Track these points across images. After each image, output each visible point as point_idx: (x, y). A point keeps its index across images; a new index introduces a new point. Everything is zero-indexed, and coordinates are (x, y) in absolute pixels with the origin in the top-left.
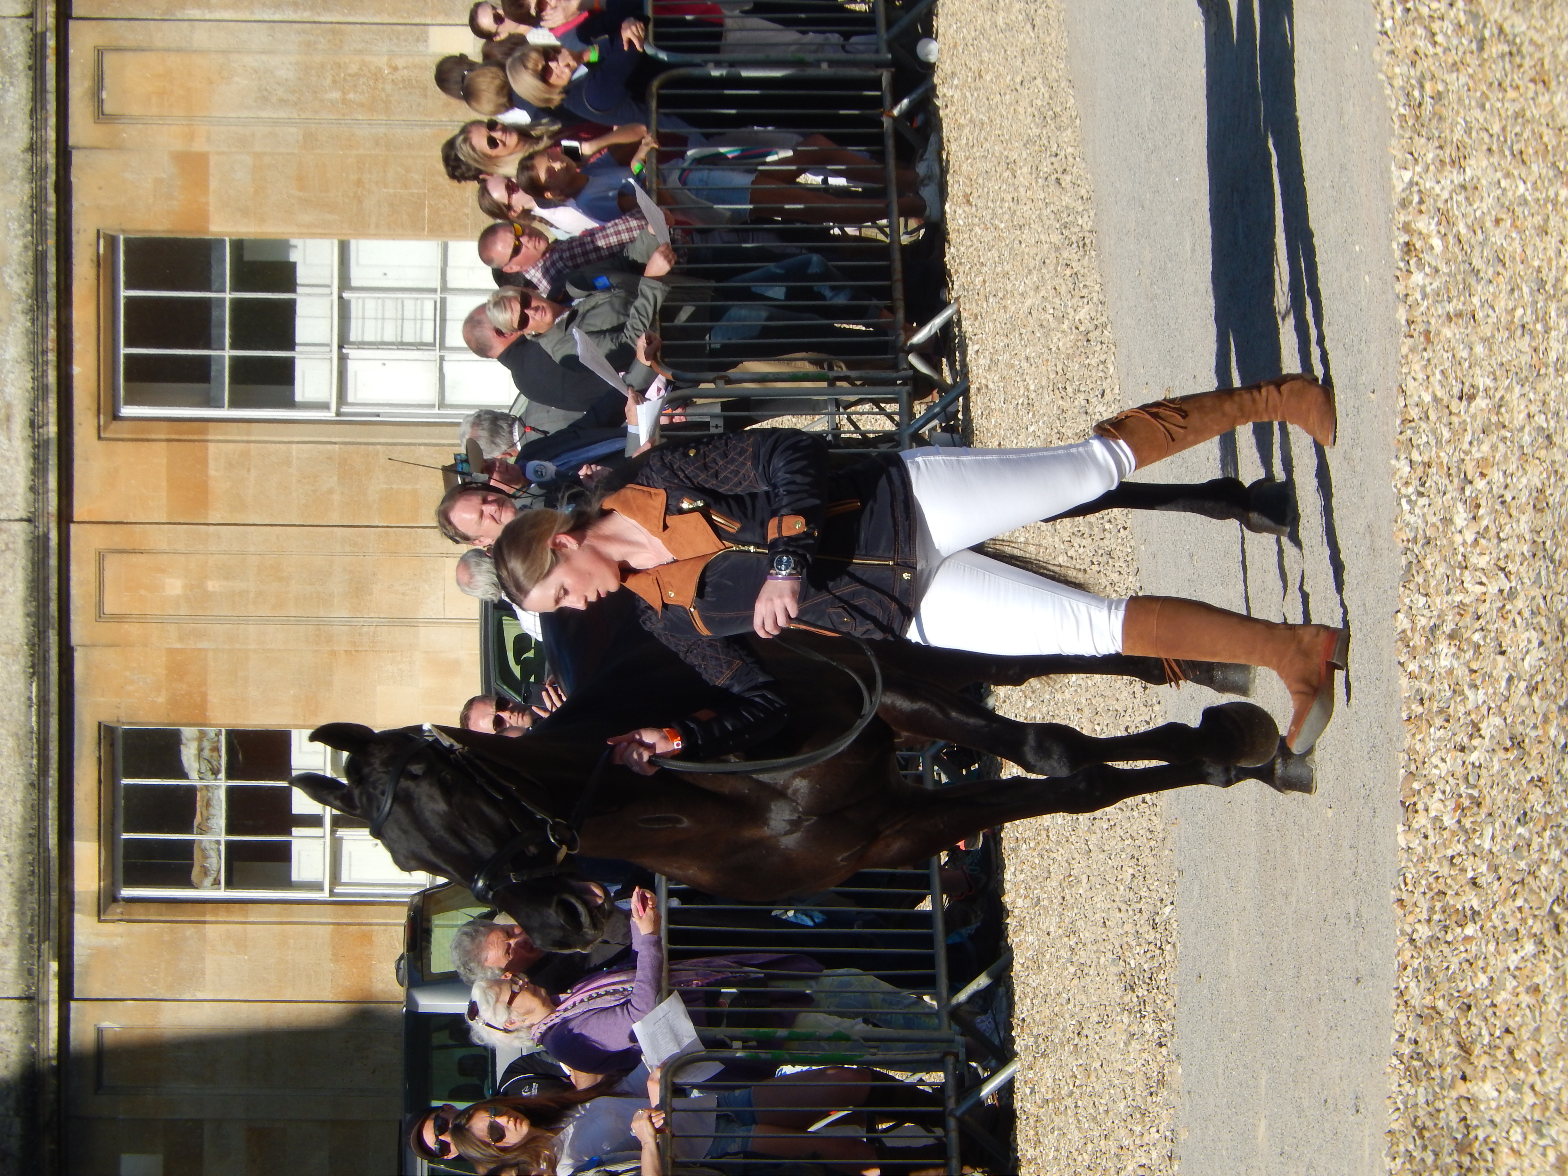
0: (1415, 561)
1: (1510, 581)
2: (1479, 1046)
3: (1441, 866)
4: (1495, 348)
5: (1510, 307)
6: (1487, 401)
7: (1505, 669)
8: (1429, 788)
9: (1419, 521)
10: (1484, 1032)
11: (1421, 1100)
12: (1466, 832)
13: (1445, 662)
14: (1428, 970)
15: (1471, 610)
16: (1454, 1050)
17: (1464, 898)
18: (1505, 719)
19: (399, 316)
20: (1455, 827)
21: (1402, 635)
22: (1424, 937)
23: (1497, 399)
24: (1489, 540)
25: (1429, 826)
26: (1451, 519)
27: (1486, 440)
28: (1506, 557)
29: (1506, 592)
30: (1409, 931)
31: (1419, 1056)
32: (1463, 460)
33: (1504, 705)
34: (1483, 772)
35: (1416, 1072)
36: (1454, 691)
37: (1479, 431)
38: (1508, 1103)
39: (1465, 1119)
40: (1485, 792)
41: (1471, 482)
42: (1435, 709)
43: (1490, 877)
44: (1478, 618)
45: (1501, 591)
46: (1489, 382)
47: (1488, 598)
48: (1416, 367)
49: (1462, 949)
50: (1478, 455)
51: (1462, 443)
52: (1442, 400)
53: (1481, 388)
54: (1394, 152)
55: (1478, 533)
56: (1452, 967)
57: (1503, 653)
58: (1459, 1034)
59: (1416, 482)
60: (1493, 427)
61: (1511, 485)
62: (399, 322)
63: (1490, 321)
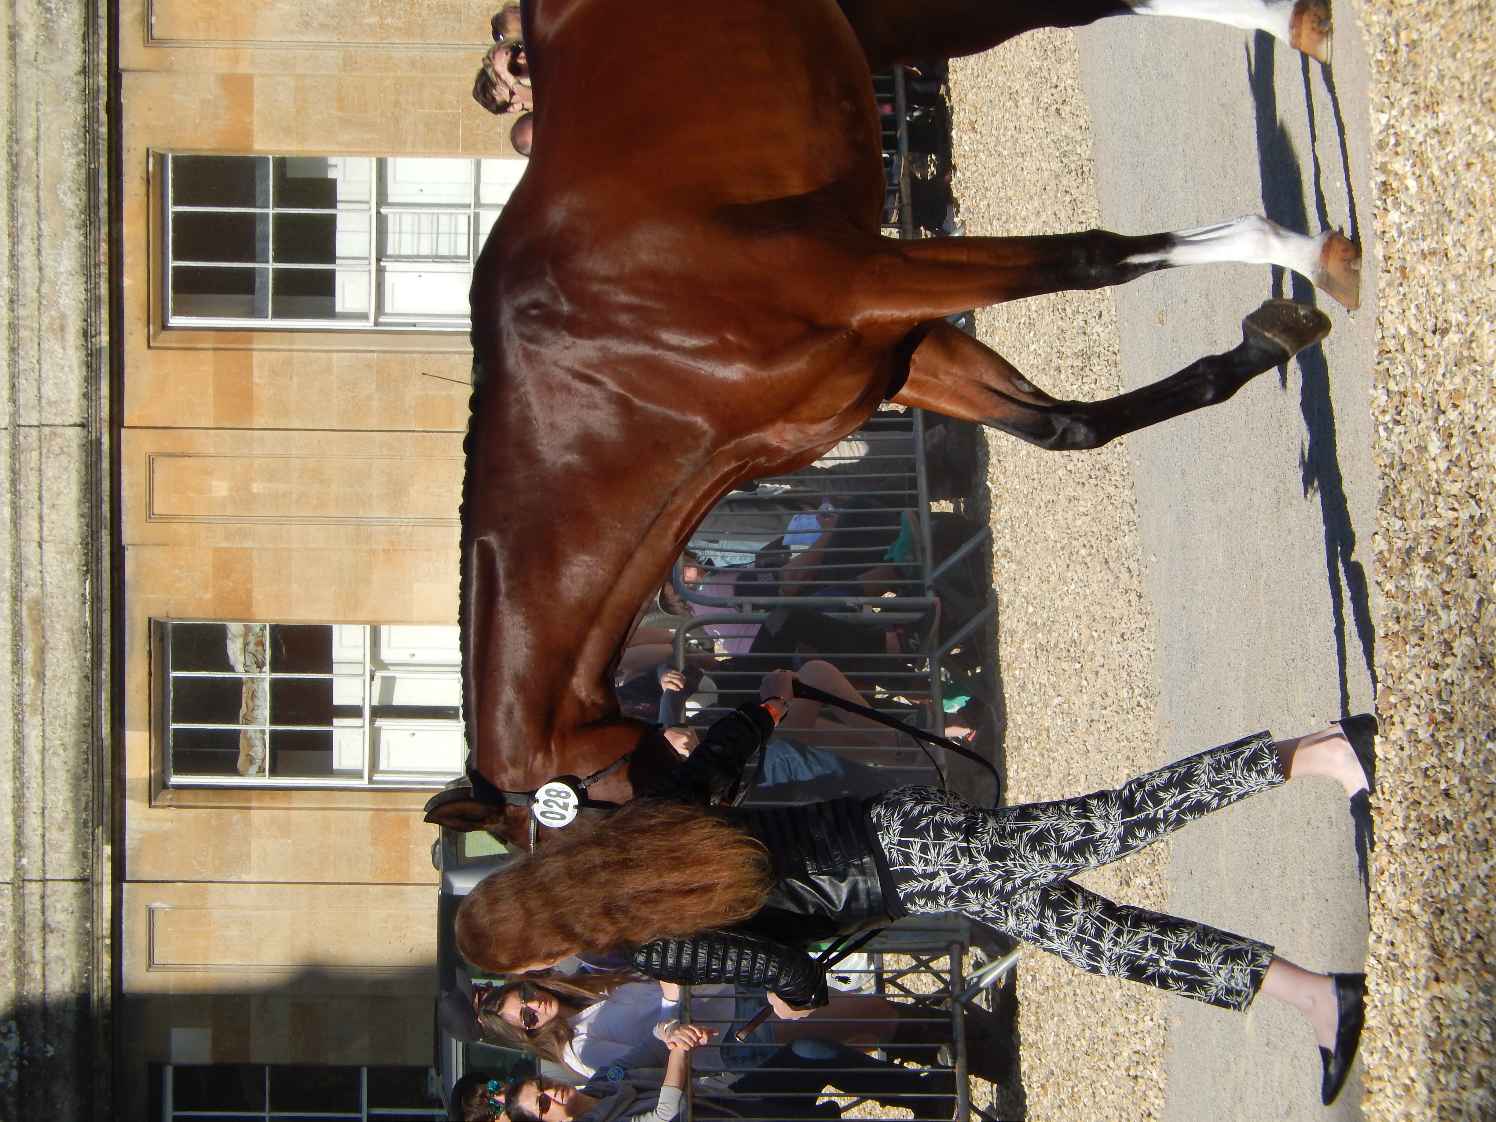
0: (1391, 486)
1: (1480, 508)
2: (1451, 949)
3: (1416, 776)
4: (1466, 285)
5: (1480, 247)
6: (1459, 336)
7: (1475, 591)
8: (1405, 702)
9: (1396, 448)
10: (1457, 936)
11: (1397, 999)
12: (1439, 745)
13: (1419, 583)
14: (1404, 875)
15: (1444, 534)
16: (1427, 952)
17: (1437, 809)
18: (1476, 639)
19: (435, 230)
20: (1429, 741)
21: (1379, 556)
22: (1400, 844)
23: (1468, 335)
24: (1461, 468)
25: (1404, 738)
26: (1425, 447)
27: (1458, 373)
28: (1477, 485)
29: (1476, 518)
30: (1386, 837)
31: (1395, 957)
32: (1437, 391)
33: (1475, 626)
34: (1456, 689)
35: (1392, 972)
36: (1429, 611)
37: (1452, 364)
38: (1478, 1003)
39: (1438, 1018)
40: (1457, 707)
41: (1444, 413)
42: (1410, 628)
43: (1462, 789)
44: (1451, 542)
45: (1472, 517)
46: (1461, 318)
47: (1459, 522)
48: (1393, 301)
49: (1436, 856)
50: (1450, 387)
51: (1436, 375)
52: (1417, 333)
53: (1454, 324)
54: (1371, 95)
55: (1450, 461)
56: (1427, 873)
57: (1474, 576)
58: (1432, 938)
59: (1392, 411)
60: (1465, 361)
61: (1481, 417)
62: (435, 236)
63: (1462, 259)
